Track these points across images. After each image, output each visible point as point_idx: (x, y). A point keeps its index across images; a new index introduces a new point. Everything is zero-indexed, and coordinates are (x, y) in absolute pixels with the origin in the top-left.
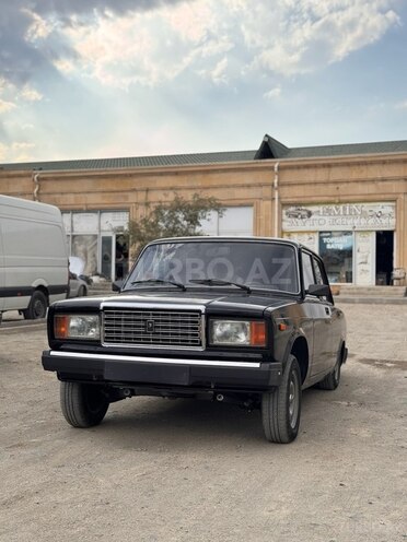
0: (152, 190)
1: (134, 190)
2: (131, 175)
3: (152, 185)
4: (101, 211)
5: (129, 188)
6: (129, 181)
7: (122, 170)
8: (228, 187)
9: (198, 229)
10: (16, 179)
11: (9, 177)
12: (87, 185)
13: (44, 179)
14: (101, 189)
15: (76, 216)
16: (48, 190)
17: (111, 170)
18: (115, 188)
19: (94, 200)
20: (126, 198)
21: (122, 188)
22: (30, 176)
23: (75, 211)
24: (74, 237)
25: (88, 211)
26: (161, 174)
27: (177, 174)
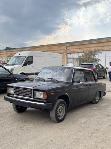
0: (91, 47)
1: (86, 48)
2: (86, 44)
3: (90, 46)
4: (79, 53)
5: (85, 47)
6: (85, 46)
7: (84, 43)
8: (108, 46)
9: (95, 57)
10: (62, 47)
11: (60, 46)
12: (76, 47)
13: (67, 46)
14: (79, 48)
15: (74, 54)
16: (68, 49)
17: (81, 43)
18: (82, 47)
19: (78, 50)
20: (84, 49)
21: (84, 47)
22: (64, 46)
23: (73, 53)
24: (73, 59)
25: (76, 53)
26: (92, 44)
27: (96, 43)
